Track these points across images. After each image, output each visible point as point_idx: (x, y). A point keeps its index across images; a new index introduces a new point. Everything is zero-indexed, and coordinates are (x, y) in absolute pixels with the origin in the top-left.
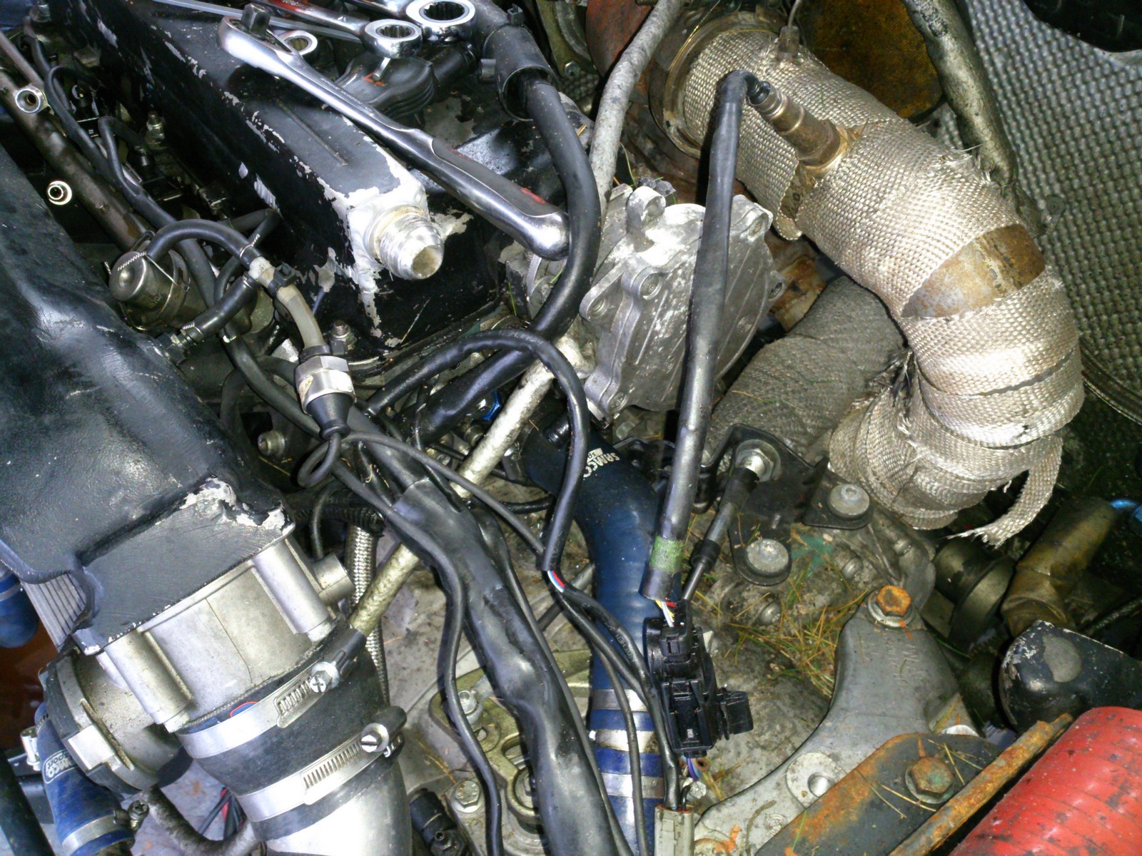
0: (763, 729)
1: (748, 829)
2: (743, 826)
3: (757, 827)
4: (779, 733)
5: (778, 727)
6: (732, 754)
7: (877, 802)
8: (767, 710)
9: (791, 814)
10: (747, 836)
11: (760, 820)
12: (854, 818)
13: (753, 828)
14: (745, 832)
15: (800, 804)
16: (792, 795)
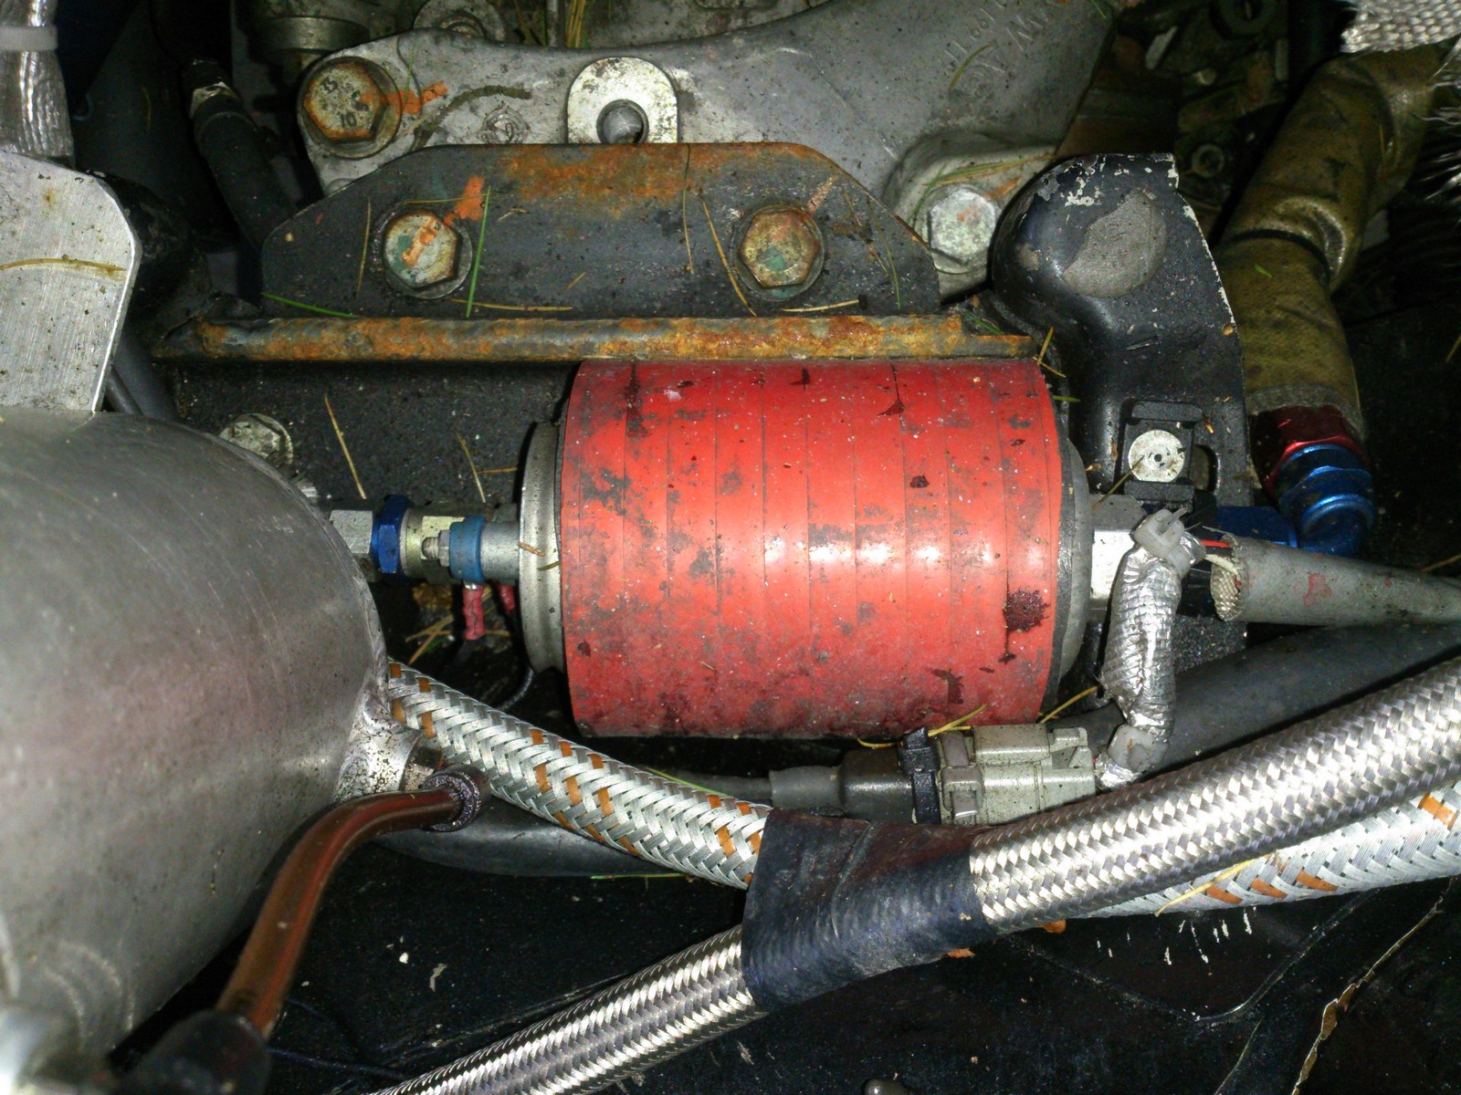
1: (457, 102)
2: (452, 94)
3: (473, 110)
9: (541, 131)
10: (445, 111)
11: (485, 104)
12: (616, 213)
13: (465, 106)
14: (448, 103)
15: (565, 129)
16: (566, 106)
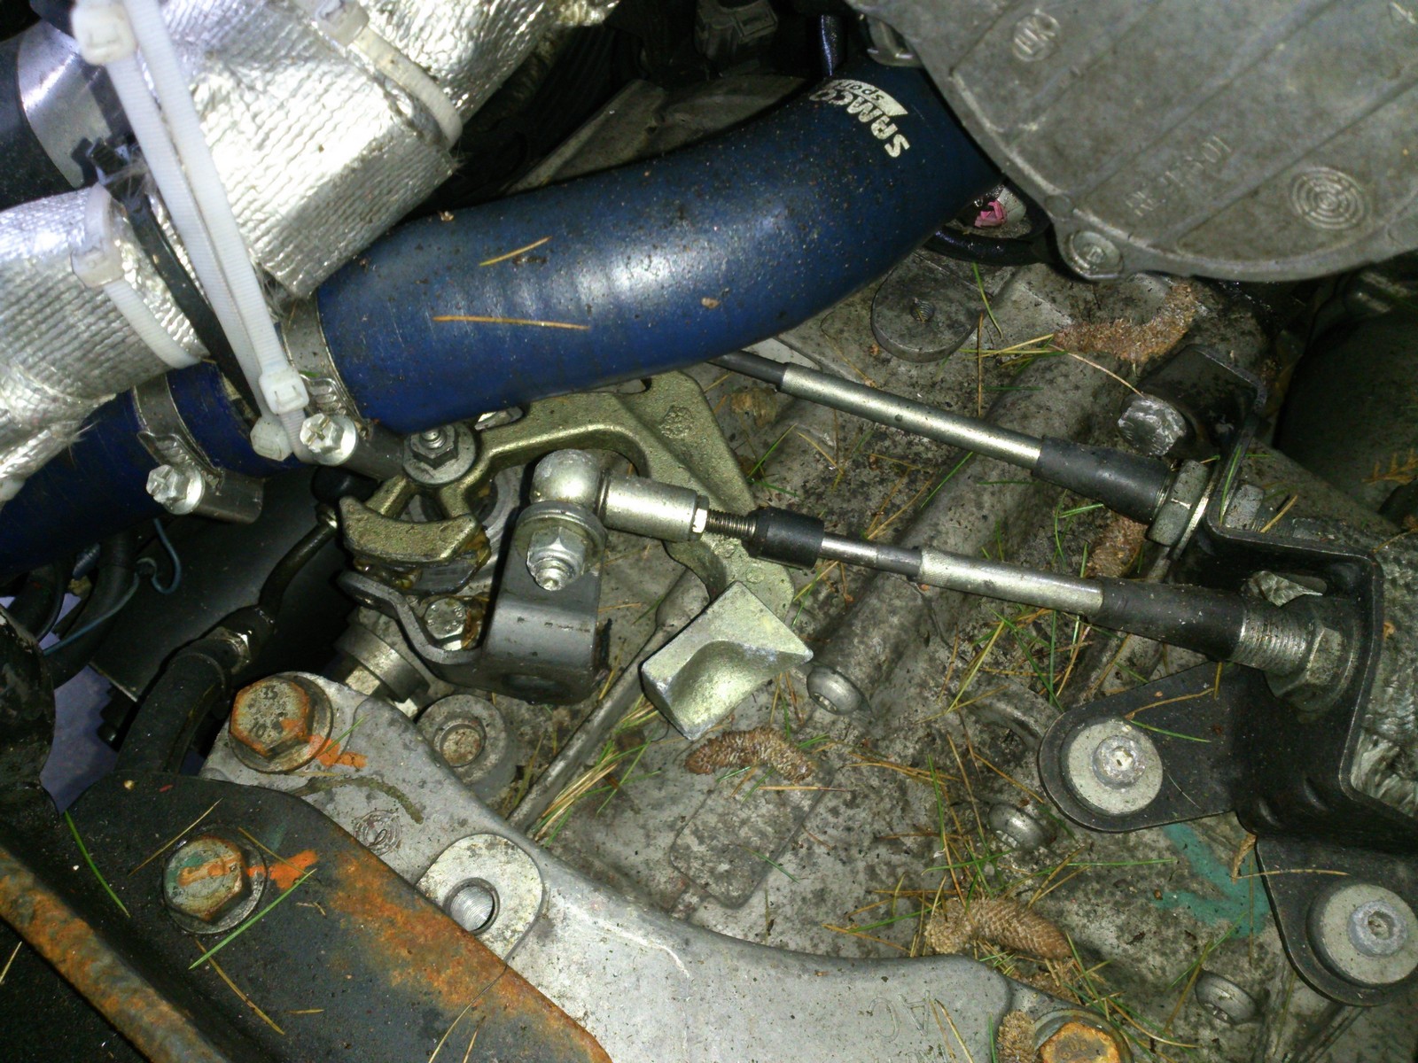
0: (713, 838)
1: (361, 782)
2: (365, 772)
3: (369, 797)
4: (712, 871)
5: (724, 867)
6: (656, 794)
7: (438, 1025)
8: (756, 841)
9: (402, 858)
10: (347, 780)
11: (383, 801)
12: (396, 978)
13: (365, 790)
14: (355, 777)
15: (424, 871)
16: (442, 852)
